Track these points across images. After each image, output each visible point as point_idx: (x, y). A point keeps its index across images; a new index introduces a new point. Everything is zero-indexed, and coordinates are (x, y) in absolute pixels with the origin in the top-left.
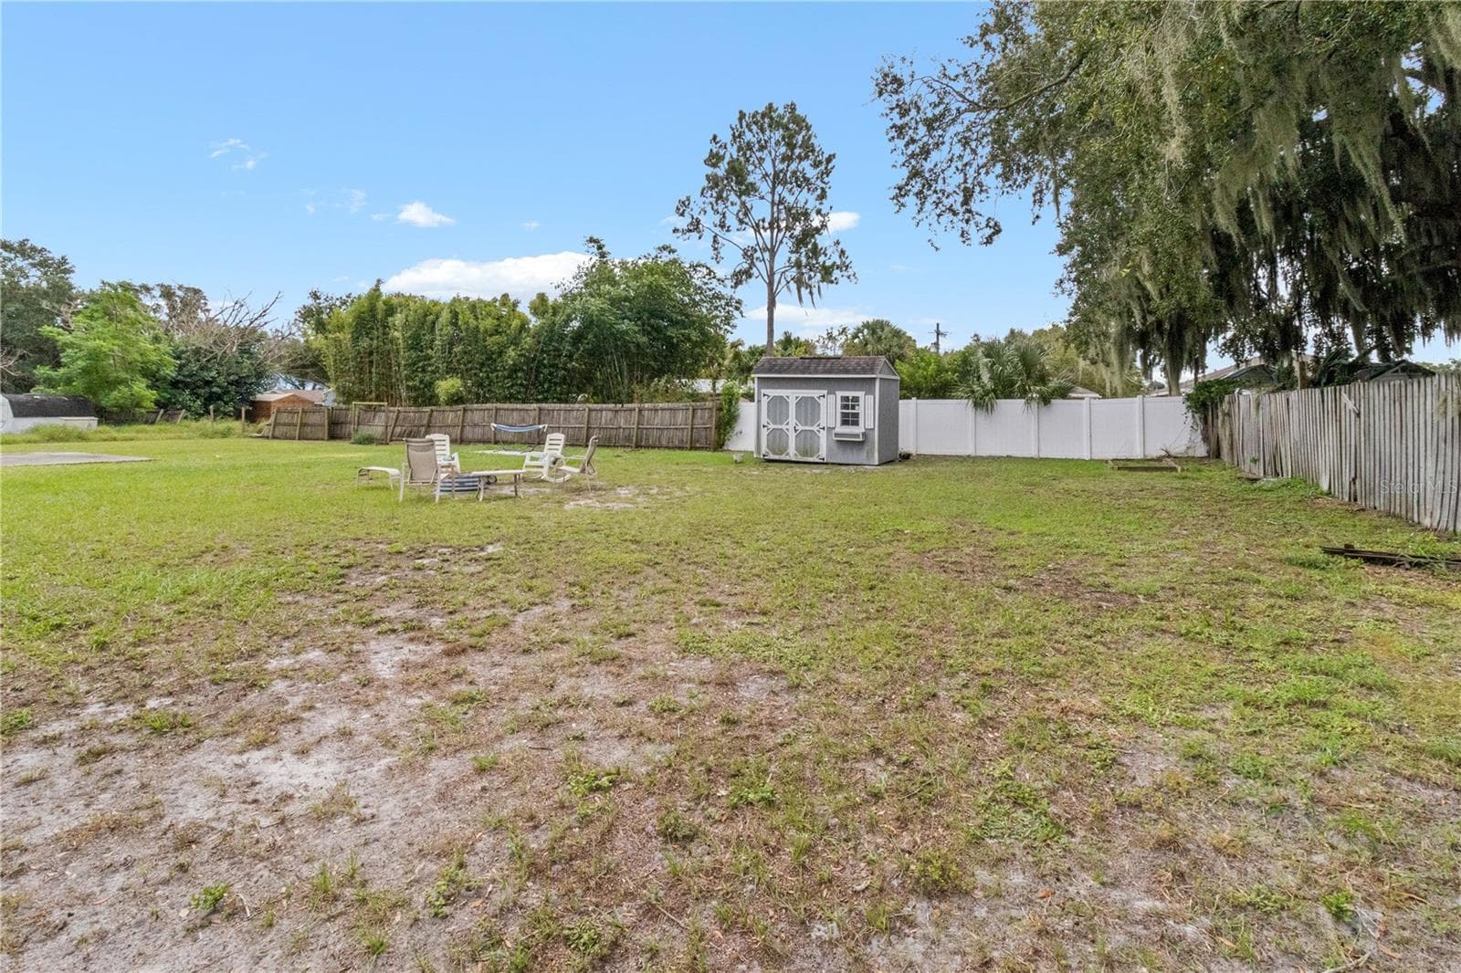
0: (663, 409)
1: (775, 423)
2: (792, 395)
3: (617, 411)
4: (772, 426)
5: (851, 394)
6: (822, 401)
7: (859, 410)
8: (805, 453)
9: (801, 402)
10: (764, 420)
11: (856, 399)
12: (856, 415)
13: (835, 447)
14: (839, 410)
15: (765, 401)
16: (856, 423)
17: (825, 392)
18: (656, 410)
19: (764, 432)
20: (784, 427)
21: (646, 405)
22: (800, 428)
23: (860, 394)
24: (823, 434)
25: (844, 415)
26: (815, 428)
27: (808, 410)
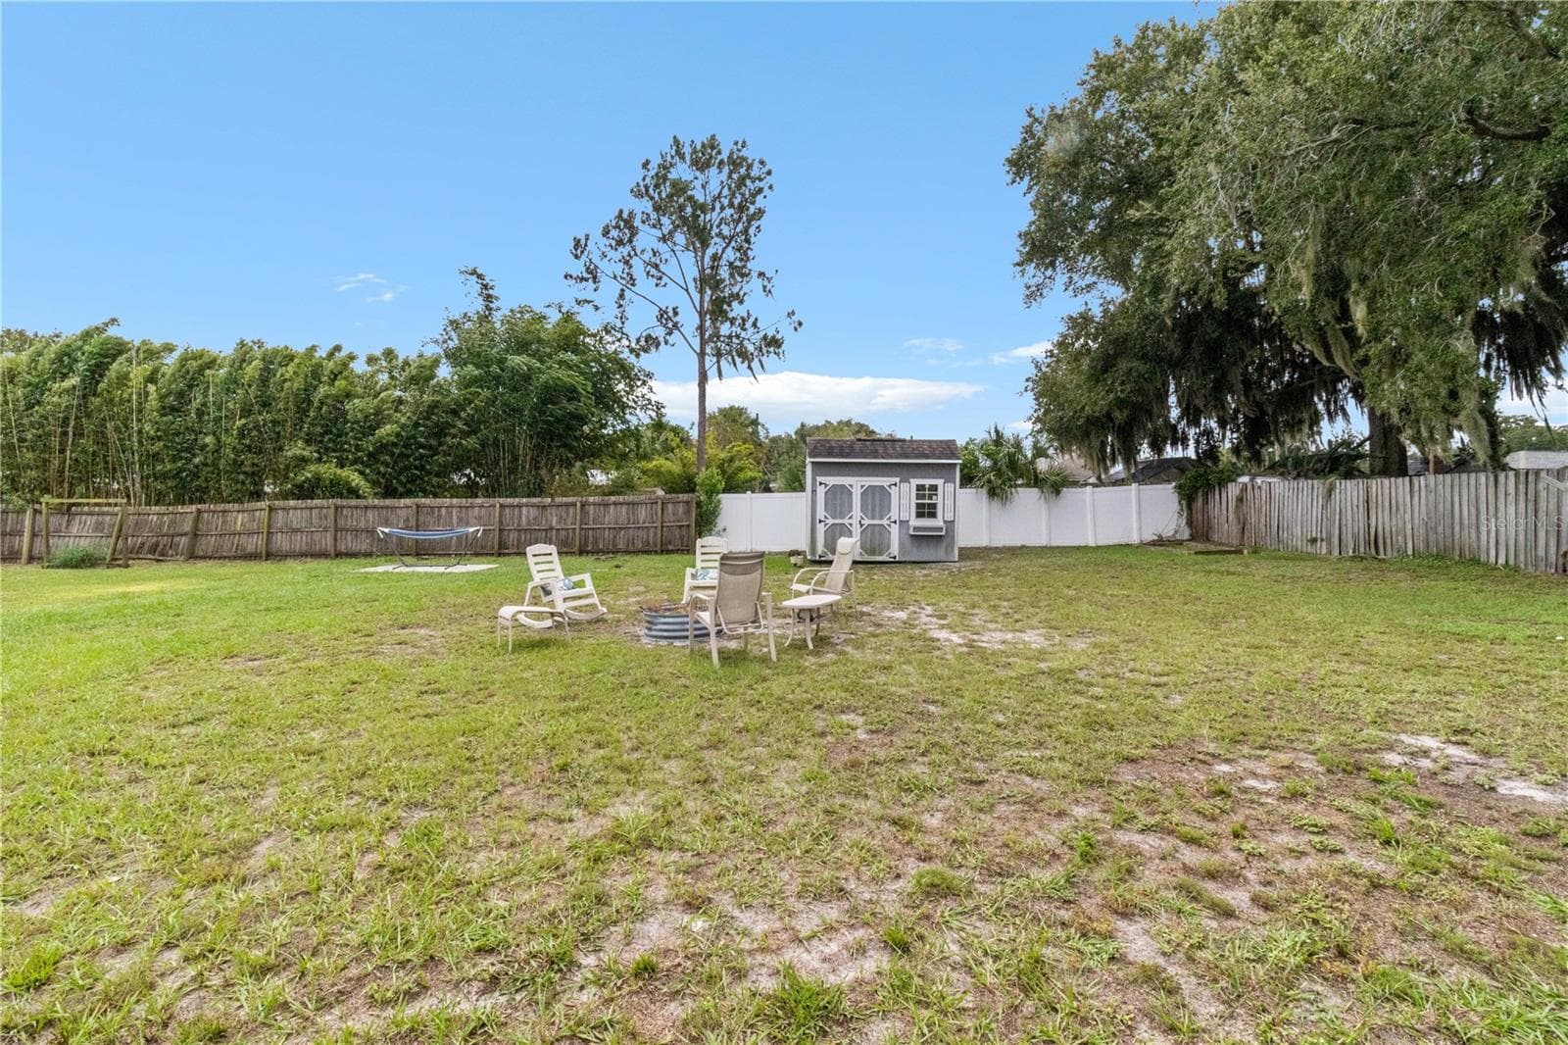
0: (615, 504)
1: (834, 518)
2: (857, 484)
3: (544, 507)
4: (831, 521)
5: (927, 482)
6: (894, 491)
7: (938, 500)
8: (873, 552)
9: (868, 493)
10: (821, 513)
11: (934, 488)
12: (934, 506)
13: (908, 542)
14: (914, 501)
15: (821, 491)
16: (933, 515)
17: (897, 480)
18: (606, 505)
19: (821, 529)
20: (846, 521)
21: (591, 499)
22: (866, 522)
23: (939, 482)
24: (895, 530)
25: (919, 506)
26: (885, 522)
27: (876, 501)
